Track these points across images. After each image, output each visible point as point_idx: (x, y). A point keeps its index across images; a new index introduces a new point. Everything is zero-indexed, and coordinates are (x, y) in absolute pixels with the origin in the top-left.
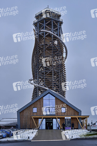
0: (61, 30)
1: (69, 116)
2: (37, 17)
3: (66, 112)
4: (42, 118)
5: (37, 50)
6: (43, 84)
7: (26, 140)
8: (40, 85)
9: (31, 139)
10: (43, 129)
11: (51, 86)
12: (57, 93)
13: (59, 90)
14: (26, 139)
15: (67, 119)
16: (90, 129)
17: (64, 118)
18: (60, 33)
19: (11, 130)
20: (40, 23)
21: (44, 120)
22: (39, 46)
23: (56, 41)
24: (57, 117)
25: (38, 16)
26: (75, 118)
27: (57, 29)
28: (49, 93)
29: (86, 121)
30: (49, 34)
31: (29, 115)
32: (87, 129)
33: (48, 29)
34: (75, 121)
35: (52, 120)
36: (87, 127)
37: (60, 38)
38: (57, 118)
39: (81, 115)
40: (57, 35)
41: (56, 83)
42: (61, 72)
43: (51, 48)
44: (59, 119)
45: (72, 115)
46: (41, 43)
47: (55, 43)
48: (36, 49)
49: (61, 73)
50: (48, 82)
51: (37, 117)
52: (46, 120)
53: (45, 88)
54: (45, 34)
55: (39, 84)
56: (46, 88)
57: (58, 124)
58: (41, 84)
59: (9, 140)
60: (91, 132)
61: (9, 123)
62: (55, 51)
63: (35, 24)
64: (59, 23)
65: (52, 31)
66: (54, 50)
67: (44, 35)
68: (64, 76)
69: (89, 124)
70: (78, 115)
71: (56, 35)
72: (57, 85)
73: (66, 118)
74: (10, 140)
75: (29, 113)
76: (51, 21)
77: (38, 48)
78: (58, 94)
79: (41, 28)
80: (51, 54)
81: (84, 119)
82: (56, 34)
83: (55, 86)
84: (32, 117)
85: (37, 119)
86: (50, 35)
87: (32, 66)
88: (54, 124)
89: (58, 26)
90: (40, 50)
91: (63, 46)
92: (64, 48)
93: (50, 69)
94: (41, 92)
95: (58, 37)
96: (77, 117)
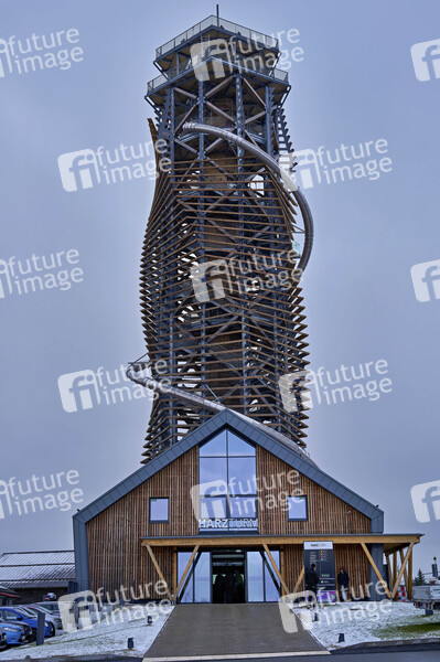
0: (280, 126)
1: (326, 537)
2: (165, 61)
3: (312, 520)
4: (196, 549)
5: (165, 223)
6: (199, 384)
7: (116, 653)
8: (184, 388)
9: (141, 648)
10: (199, 601)
11: (238, 392)
12: (264, 426)
13: (272, 410)
14: (119, 649)
15: (317, 552)
16: (426, 597)
17: (303, 545)
18: (275, 136)
19: (43, 610)
20: (180, 91)
21: (206, 556)
22: (175, 203)
23: (258, 178)
24: (265, 542)
25: (170, 57)
26: (350, 545)
27: (263, 119)
28: (227, 427)
29: (406, 561)
30: (225, 141)
31: (132, 534)
32: (410, 598)
33: (218, 118)
34: (353, 560)
35: (244, 559)
36: (413, 588)
37: (274, 162)
38: (266, 547)
39: (380, 533)
40: (263, 146)
41: (260, 378)
42: (283, 324)
43: (236, 209)
44: (276, 554)
45: (336, 534)
46: (188, 186)
47: (253, 186)
48: (163, 216)
49: (283, 332)
50: (220, 375)
51: (168, 543)
52: (213, 560)
53: (207, 402)
54: (206, 145)
55: (180, 385)
56: (213, 405)
57: (272, 575)
58: (187, 385)
59: (33, 656)
60: (429, 613)
61: (35, 572)
62: (252, 227)
63: (157, 97)
64: (272, 90)
65: (239, 130)
66: (246, 218)
67: (201, 147)
68: (299, 344)
69: (420, 573)
70: (368, 531)
71: (257, 149)
72: (263, 390)
73: (308, 546)
74: (40, 656)
75: (131, 525)
76: (235, 79)
77: (172, 209)
78: (271, 431)
79: (184, 113)
80: (233, 237)
81: (398, 553)
82: (259, 144)
83: (253, 392)
84: (148, 544)
85: (168, 554)
86: (226, 150)
87: (141, 298)
88: (253, 578)
89: (266, 105)
90: (179, 219)
91: (290, 198)
92: (297, 209)
93: (230, 313)
94: (189, 421)
95: (267, 156)
96: (363, 541)
